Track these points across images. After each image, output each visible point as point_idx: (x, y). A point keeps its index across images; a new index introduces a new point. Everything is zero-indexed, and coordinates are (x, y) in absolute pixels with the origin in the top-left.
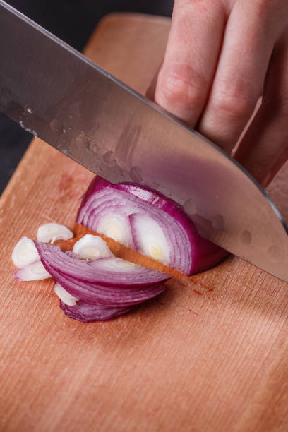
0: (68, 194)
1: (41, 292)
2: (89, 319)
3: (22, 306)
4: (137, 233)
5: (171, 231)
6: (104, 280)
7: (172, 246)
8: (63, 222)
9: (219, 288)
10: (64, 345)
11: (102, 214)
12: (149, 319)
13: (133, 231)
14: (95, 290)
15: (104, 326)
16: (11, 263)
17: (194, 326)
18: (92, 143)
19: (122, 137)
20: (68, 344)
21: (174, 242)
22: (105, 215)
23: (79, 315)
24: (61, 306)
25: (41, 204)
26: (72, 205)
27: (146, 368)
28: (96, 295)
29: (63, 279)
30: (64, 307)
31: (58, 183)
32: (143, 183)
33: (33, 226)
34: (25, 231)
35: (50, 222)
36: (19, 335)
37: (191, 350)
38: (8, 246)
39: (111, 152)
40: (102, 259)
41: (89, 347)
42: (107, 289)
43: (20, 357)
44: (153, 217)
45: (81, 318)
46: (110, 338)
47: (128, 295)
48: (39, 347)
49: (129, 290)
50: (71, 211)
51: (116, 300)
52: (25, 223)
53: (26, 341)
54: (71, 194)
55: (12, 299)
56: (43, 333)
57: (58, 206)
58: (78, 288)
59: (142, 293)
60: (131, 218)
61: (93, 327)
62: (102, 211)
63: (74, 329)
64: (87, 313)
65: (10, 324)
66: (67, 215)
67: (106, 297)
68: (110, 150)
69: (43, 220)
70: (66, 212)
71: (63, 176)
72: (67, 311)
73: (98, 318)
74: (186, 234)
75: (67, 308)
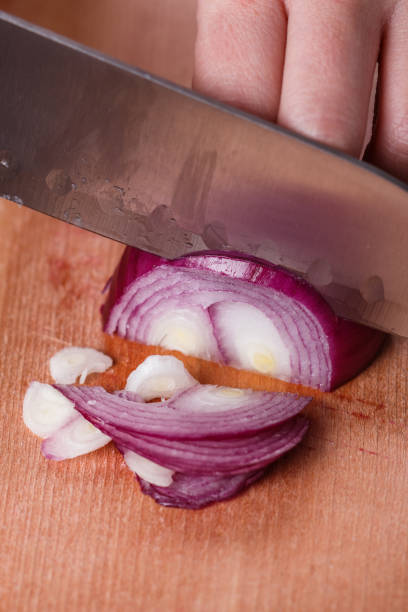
0: (72, 292)
1: (98, 472)
2: (201, 501)
3: (78, 504)
4: (223, 335)
5: (289, 321)
6: (214, 430)
7: (291, 347)
8: (83, 341)
9: (393, 400)
10: (178, 557)
11: (155, 312)
12: (300, 480)
13: (217, 333)
14: (206, 451)
15: (230, 508)
16: (27, 433)
17: (379, 474)
18: (127, 198)
19: (181, 178)
20: (182, 553)
21: (297, 338)
22: (161, 313)
23: (180, 498)
24: (143, 489)
25: (34, 319)
26: (86, 308)
27: (331, 567)
28: (211, 458)
29: (140, 443)
30: (152, 490)
31: (46, 276)
32: (227, 248)
33: (37, 360)
34: (26, 372)
35: (62, 347)
36: (93, 556)
37: (392, 518)
38: (8, 403)
39: (164, 206)
40: (185, 392)
41: (221, 552)
42: (222, 444)
43: (112, 595)
44: (252, 303)
45: (186, 503)
46: (249, 527)
47: (261, 447)
48: (136, 569)
49: (257, 438)
50: (90, 320)
51: (247, 460)
52: (20, 357)
53: (110, 563)
54: (77, 290)
55: (54, 497)
56: (133, 544)
57: (63, 314)
58: (174, 453)
59: (280, 439)
60: (211, 311)
61: (212, 515)
62: (155, 306)
63: (183, 525)
64: (194, 493)
65: (70, 541)
66: (84, 328)
67: (228, 459)
68: (161, 202)
69: (48, 346)
70: (82, 323)
71: (51, 261)
72: (158, 497)
73: (215, 496)
74: (317, 322)
75: (157, 491)
